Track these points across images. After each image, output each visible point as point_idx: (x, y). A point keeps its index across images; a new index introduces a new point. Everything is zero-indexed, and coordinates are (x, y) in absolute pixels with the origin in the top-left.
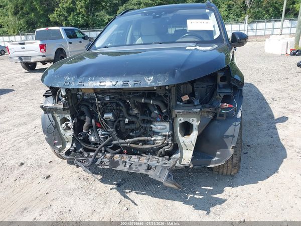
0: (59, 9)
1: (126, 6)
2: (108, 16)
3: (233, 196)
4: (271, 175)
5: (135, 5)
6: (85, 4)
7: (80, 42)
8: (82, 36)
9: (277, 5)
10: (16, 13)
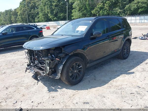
0: (96, 8)
1: (130, 5)
2: (120, 10)
5: (135, 4)
6: (109, 5)
10: (79, 11)
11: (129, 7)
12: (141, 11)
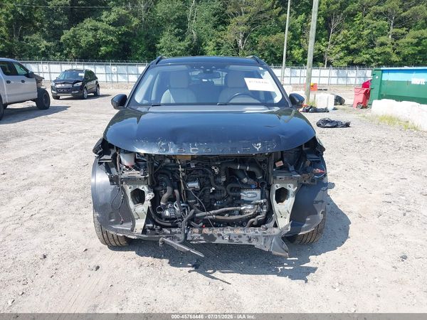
2: (45, 42)
3: (321, 263)
4: (345, 240)
5: (88, 30)
6: (7, 20)
7: (23, 81)
8: (25, 72)
9: (273, 49)
11: (74, 36)
12: (107, 53)
